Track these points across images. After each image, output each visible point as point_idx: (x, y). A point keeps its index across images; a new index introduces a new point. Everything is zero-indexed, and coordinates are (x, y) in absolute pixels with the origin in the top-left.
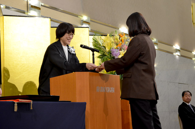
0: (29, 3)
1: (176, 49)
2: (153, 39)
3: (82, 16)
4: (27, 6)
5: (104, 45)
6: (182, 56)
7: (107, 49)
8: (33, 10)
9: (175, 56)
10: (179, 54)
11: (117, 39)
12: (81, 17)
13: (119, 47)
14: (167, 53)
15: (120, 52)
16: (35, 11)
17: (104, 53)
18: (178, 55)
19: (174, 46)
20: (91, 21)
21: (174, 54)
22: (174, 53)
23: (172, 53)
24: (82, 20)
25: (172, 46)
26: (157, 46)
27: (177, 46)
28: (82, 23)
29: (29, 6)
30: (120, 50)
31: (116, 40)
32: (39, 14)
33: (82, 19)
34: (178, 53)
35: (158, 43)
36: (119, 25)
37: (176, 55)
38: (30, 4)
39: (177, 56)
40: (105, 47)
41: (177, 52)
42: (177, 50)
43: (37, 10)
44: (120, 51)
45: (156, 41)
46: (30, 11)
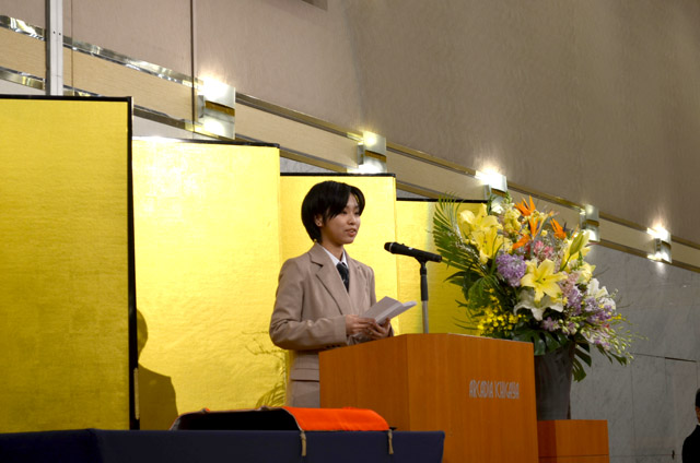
0: (198, 93)
1: (658, 240)
2: (584, 208)
3: (361, 134)
4: (190, 103)
5: (473, 243)
6: (675, 264)
7: (484, 256)
8: (213, 117)
9: (651, 265)
10: (667, 259)
11: (512, 221)
12: (355, 136)
13: (521, 249)
14: (627, 254)
15: (525, 266)
16: (217, 118)
17: (471, 266)
18: (663, 261)
19: (649, 231)
20: (388, 148)
21: (650, 257)
22: (651, 253)
23: (643, 255)
24: (361, 147)
25: (643, 229)
26: (598, 232)
27: (659, 231)
28: (362, 156)
29: (199, 103)
30: (525, 259)
31: (509, 226)
32: (230, 129)
33: (360, 144)
34: (664, 255)
35: (601, 221)
36: (477, 160)
37: (657, 261)
38: (201, 97)
39: (660, 265)
40: (474, 247)
41: (659, 250)
42: (659, 245)
43: (222, 116)
44: (528, 263)
45: (592, 215)
46: (201, 120)
